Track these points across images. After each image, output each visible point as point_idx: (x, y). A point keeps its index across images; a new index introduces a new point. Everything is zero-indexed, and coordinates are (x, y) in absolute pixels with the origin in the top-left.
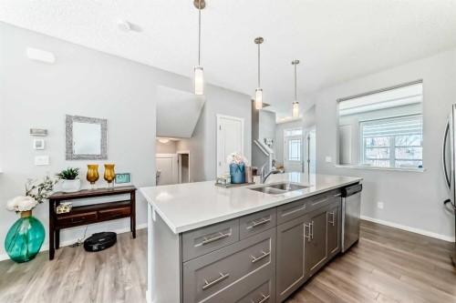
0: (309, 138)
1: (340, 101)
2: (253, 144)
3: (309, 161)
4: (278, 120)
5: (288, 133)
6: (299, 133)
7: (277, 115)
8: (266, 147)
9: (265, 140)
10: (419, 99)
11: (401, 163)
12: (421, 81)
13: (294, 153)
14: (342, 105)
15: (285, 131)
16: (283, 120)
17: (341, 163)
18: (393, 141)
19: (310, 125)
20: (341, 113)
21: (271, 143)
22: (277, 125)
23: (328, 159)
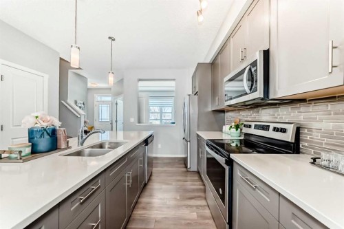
0: (117, 104)
1: (140, 80)
2: (61, 105)
3: (116, 121)
4: (90, 85)
5: (98, 98)
6: (109, 99)
7: (89, 80)
8: (77, 108)
9: (76, 102)
10: (174, 89)
11: (164, 121)
12: (174, 80)
13: (104, 114)
14: (141, 83)
15: (96, 96)
16: (95, 86)
17: (139, 122)
18: (161, 110)
19: (118, 94)
20: (140, 89)
21: (83, 106)
22: (88, 89)
23: (132, 120)
